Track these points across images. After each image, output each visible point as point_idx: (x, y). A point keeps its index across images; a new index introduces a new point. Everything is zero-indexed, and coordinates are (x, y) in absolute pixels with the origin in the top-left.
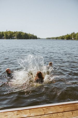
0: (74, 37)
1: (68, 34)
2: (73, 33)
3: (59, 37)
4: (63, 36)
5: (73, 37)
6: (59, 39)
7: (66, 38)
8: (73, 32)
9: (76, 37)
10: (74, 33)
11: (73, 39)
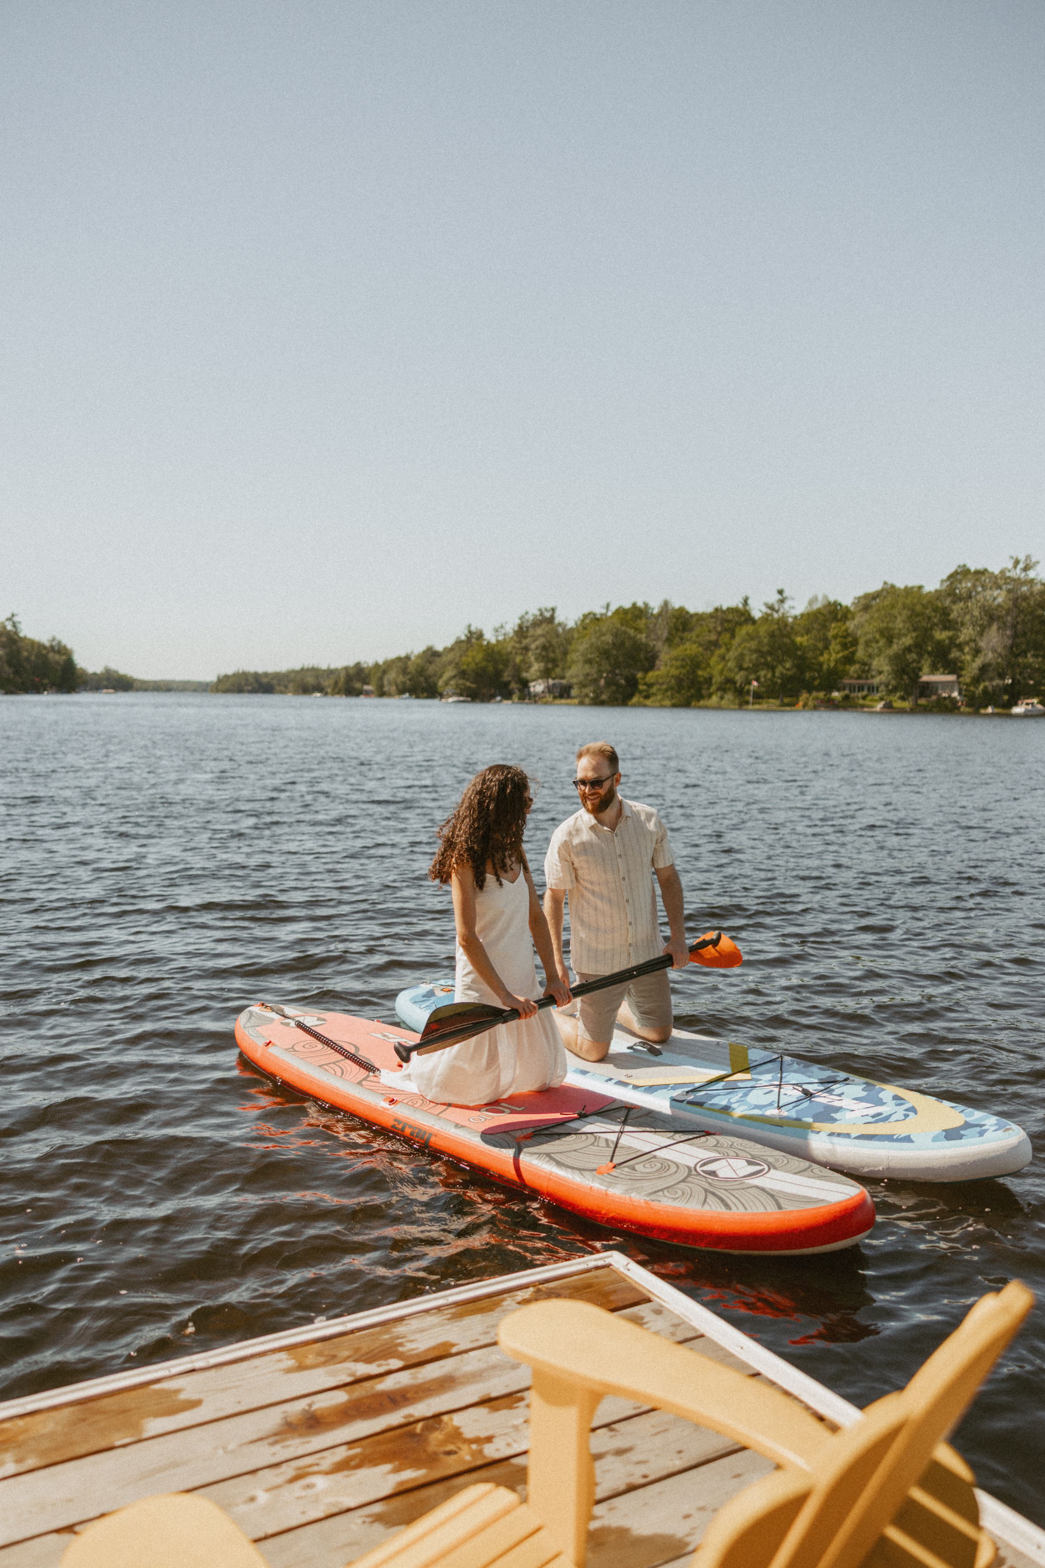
0: (546, 674)
1: (474, 637)
2: (536, 624)
3: (382, 670)
4: (431, 655)
5: (536, 667)
6: (382, 694)
7: (463, 674)
8: (533, 611)
9: (575, 672)
10: (547, 620)
11: (538, 687)
